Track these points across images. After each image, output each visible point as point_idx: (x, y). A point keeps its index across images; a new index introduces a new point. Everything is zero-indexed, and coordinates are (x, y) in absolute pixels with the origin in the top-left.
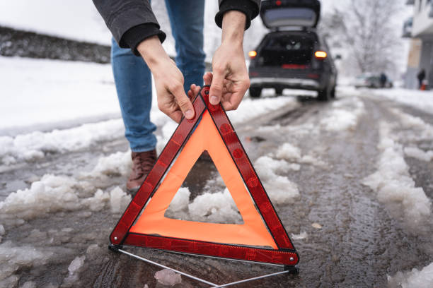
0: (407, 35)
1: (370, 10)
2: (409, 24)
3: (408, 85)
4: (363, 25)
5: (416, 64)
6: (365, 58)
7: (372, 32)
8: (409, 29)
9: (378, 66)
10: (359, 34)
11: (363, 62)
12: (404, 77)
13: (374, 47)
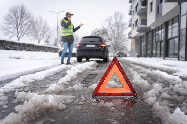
0: (130, 38)
1: (116, 28)
2: (130, 33)
3: (132, 56)
4: (114, 34)
5: (134, 48)
6: (116, 46)
7: (117, 36)
8: (130, 35)
9: (121, 49)
10: (113, 37)
11: (115, 47)
12: (130, 52)
13: (119, 42)
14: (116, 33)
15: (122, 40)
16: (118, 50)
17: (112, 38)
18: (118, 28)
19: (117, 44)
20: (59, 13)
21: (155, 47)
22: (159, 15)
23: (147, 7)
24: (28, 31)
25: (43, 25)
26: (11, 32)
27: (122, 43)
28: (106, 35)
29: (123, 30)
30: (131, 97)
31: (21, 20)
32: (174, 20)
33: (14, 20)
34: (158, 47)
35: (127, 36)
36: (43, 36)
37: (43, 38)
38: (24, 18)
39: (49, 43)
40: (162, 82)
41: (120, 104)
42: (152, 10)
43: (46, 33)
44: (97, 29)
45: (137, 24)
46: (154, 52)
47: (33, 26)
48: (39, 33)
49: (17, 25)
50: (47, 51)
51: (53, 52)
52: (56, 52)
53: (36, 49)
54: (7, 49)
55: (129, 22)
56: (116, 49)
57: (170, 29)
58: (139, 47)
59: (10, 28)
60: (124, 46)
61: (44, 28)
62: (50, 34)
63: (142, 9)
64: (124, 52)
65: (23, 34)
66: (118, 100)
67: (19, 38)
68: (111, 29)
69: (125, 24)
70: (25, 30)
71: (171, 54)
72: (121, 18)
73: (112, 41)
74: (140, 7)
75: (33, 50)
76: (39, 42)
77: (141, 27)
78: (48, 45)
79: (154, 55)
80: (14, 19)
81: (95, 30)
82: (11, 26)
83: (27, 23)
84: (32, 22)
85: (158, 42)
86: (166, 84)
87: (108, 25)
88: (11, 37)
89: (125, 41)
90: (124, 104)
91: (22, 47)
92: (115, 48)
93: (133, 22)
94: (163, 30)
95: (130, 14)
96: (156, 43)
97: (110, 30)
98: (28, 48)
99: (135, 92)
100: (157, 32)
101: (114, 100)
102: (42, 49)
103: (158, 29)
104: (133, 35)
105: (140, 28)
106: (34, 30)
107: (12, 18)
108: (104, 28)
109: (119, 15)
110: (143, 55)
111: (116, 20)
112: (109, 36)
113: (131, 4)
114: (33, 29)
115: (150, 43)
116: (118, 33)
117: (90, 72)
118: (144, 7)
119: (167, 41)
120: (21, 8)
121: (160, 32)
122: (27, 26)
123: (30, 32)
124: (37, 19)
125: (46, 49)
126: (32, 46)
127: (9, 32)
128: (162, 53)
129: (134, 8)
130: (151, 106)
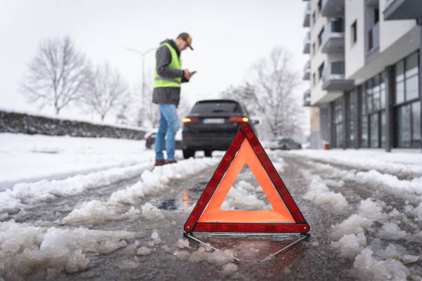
0: (308, 104)
1: (276, 83)
2: (308, 95)
3: (314, 146)
4: (271, 97)
5: (318, 128)
6: (276, 124)
7: (279, 101)
8: (308, 99)
9: (287, 131)
10: (269, 104)
11: (274, 127)
12: (309, 139)
13: (282, 115)
14: (275, 95)
15: (290, 110)
16: (281, 134)
17: (268, 107)
18: (279, 84)
19: (278, 119)
20: (146, 53)
21: (365, 125)
22: (372, 50)
23: (344, 35)
24: (78, 94)
25: (111, 80)
26: (40, 96)
27: (290, 117)
28: (253, 100)
29: (291, 87)
30: (294, 236)
31: (63, 71)
32: (410, 61)
33: (47, 70)
34: (372, 125)
35: (301, 102)
36: (111, 104)
37: (112, 109)
38: (71, 65)
39: (125, 121)
40: (382, 199)
41: (256, 253)
42: (355, 39)
43: (119, 97)
44: (231, 86)
45: (324, 74)
46: (365, 137)
47: (89, 82)
48: (103, 97)
49: (54, 81)
50: (118, 137)
51: (133, 138)
52: (139, 139)
53: (95, 133)
54: (29, 133)
55: (305, 69)
56: (275, 131)
57: (400, 82)
58: (329, 125)
59: (39, 87)
60: (295, 124)
61: (116, 85)
62: (127, 99)
63: (332, 39)
64: (296, 138)
65: (67, 99)
66: (252, 244)
67: (58, 109)
68: (265, 86)
69: (295, 75)
70: (72, 91)
71: (405, 142)
72: (285, 60)
73: (267, 113)
74: (329, 34)
75: (89, 134)
76: (103, 117)
77: (332, 81)
78: (123, 123)
79: (366, 144)
80: (49, 67)
81: (228, 90)
82: (42, 82)
83: (77, 77)
84: (87, 73)
85: (373, 113)
86: (393, 203)
87: (257, 77)
88: (41, 107)
89: (295, 112)
90: (268, 255)
91: (63, 129)
92: (273, 130)
93: (314, 69)
94: (383, 86)
95: (307, 51)
96: (369, 116)
97: (262, 89)
98: (76, 130)
99: (305, 222)
100: (370, 92)
101: (243, 245)
102: (108, 131)
103: (372, 83)
104: (314, 99)
105: (329, 84)
106: (91, 90)
107: (44, 64)
108: (247, 84)
109: (282, 56)
110: (338, 143)
111: (275, 66)
112: (259, 101)
113: (307, 29)
114: (89, 88)
115: (353, 117)
116: (280, 95)
117: (203, 178)
118: (336, 35)
119: (394, 110)
120: (64, 44)
121: (377, 89)
122: (76, 83)
123: (83, 96)
124: (98, 67)
125: (118, 132)
126: (85, 125)
127: (36, 96)
128: (384, 138)
129: (314, 39)
130: (349, 262)
